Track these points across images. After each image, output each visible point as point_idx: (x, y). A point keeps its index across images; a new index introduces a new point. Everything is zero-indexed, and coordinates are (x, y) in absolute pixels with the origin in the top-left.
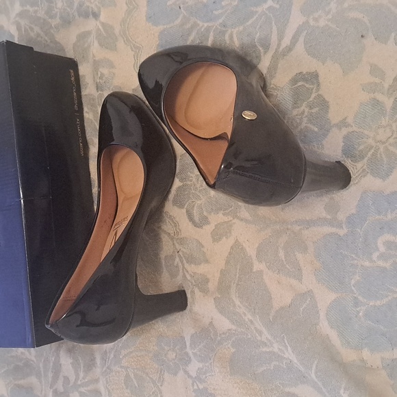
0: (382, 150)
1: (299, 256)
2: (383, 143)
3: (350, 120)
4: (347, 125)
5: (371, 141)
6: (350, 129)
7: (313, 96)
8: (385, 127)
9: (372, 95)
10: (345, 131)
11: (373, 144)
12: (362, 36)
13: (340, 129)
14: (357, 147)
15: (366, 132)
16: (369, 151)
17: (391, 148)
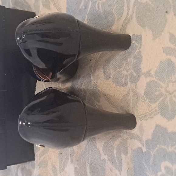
0: (168, 99)
1: (123, 156)
2: (170, 94)
3: (153, 73)
4: (151, 76)
5: (163, 90)
6: (152, 79)
7: (137, 51)
8: (173, 82)
9: (169, 57)
10: (149, 79)
11: (164, 92)
12: (166, 12)
13: (146, 77)
14: (154, 92)
15: (161, 83)
16: (160, 98)
17: (174, 99)
